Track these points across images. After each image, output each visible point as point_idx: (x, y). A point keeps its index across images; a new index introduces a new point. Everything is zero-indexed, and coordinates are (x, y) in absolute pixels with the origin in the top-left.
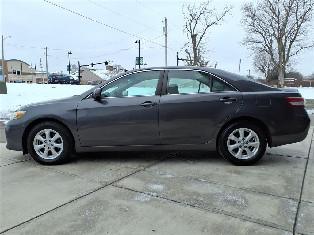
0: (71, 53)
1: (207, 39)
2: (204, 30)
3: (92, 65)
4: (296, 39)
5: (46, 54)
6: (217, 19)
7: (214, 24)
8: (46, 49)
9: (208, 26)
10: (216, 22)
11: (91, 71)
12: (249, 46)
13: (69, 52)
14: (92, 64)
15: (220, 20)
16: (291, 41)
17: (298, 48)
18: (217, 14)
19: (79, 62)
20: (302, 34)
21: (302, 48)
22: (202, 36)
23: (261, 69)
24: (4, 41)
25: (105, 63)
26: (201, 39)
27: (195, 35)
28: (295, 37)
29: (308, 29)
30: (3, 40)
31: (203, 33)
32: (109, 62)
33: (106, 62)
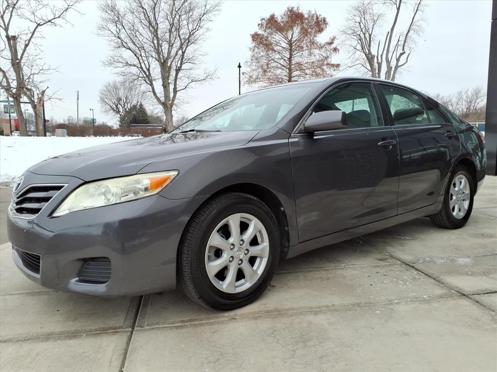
1: (37, 48)
2: (32, 30)
4: (184, 67)
6: (55, 15)
7: (50, 23)
9: (39, 25)
10: (53, 19)
12: (118, 70)
15: (59, 17)
16: (176, 70)
17: (187, 81)
18: (54, 7)
20: (190, 60)
21: (192, 81)
22: (29, 40)
23: (113, 109)
26: (26, 46)
27: (14, 38)
28: (181, 64)
29: (196, 55)
31: (30, 36)
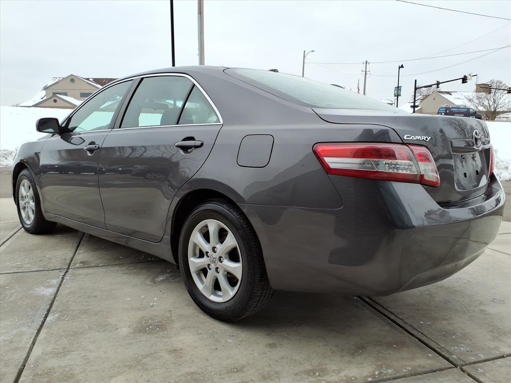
0: (402, 66)
3: (438, 84)
5: (366, 72)
8: (366, 63)
11: (442, 95)
13: (400, 66)
14: (438, 82)
19: (416, 81)
24: (306, 58)
25: (461, 80)
30: (304, 57)
32: (469, 77)
33: (465, 76)
